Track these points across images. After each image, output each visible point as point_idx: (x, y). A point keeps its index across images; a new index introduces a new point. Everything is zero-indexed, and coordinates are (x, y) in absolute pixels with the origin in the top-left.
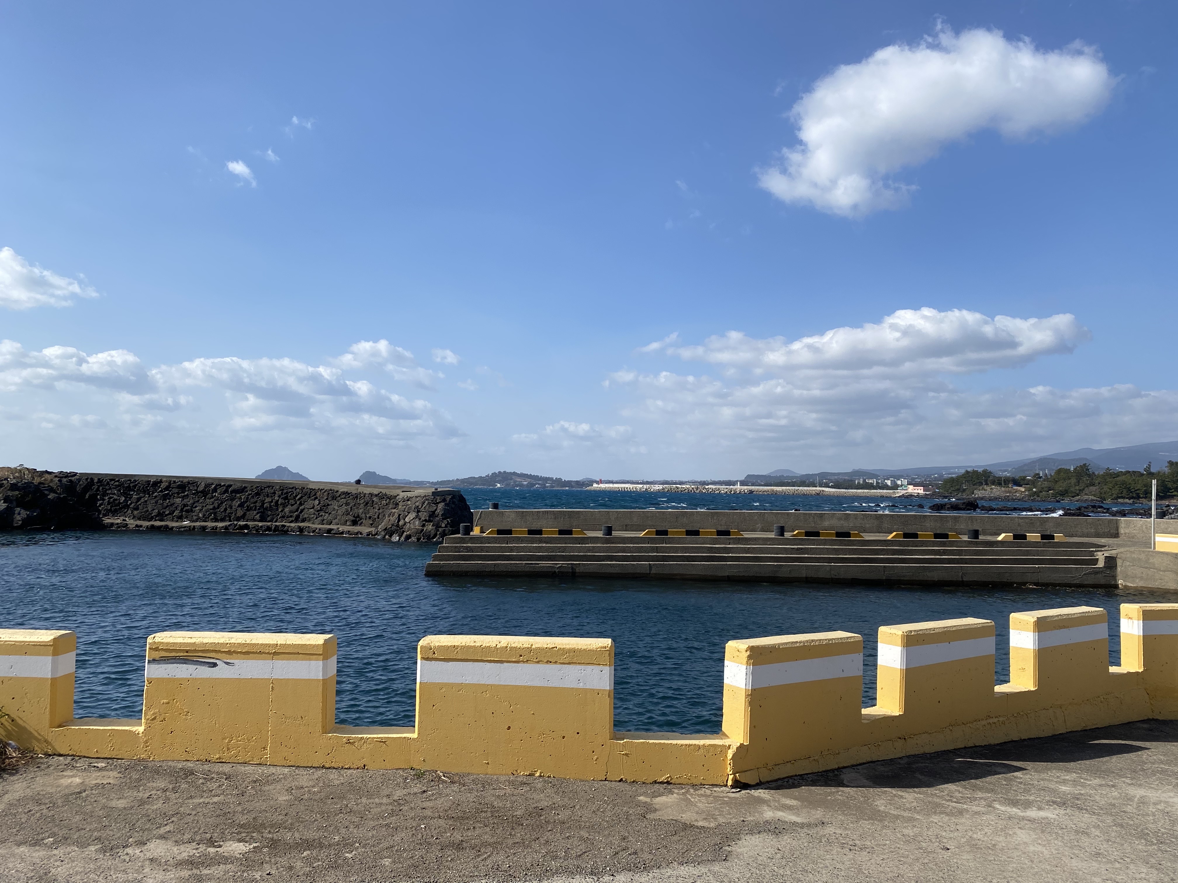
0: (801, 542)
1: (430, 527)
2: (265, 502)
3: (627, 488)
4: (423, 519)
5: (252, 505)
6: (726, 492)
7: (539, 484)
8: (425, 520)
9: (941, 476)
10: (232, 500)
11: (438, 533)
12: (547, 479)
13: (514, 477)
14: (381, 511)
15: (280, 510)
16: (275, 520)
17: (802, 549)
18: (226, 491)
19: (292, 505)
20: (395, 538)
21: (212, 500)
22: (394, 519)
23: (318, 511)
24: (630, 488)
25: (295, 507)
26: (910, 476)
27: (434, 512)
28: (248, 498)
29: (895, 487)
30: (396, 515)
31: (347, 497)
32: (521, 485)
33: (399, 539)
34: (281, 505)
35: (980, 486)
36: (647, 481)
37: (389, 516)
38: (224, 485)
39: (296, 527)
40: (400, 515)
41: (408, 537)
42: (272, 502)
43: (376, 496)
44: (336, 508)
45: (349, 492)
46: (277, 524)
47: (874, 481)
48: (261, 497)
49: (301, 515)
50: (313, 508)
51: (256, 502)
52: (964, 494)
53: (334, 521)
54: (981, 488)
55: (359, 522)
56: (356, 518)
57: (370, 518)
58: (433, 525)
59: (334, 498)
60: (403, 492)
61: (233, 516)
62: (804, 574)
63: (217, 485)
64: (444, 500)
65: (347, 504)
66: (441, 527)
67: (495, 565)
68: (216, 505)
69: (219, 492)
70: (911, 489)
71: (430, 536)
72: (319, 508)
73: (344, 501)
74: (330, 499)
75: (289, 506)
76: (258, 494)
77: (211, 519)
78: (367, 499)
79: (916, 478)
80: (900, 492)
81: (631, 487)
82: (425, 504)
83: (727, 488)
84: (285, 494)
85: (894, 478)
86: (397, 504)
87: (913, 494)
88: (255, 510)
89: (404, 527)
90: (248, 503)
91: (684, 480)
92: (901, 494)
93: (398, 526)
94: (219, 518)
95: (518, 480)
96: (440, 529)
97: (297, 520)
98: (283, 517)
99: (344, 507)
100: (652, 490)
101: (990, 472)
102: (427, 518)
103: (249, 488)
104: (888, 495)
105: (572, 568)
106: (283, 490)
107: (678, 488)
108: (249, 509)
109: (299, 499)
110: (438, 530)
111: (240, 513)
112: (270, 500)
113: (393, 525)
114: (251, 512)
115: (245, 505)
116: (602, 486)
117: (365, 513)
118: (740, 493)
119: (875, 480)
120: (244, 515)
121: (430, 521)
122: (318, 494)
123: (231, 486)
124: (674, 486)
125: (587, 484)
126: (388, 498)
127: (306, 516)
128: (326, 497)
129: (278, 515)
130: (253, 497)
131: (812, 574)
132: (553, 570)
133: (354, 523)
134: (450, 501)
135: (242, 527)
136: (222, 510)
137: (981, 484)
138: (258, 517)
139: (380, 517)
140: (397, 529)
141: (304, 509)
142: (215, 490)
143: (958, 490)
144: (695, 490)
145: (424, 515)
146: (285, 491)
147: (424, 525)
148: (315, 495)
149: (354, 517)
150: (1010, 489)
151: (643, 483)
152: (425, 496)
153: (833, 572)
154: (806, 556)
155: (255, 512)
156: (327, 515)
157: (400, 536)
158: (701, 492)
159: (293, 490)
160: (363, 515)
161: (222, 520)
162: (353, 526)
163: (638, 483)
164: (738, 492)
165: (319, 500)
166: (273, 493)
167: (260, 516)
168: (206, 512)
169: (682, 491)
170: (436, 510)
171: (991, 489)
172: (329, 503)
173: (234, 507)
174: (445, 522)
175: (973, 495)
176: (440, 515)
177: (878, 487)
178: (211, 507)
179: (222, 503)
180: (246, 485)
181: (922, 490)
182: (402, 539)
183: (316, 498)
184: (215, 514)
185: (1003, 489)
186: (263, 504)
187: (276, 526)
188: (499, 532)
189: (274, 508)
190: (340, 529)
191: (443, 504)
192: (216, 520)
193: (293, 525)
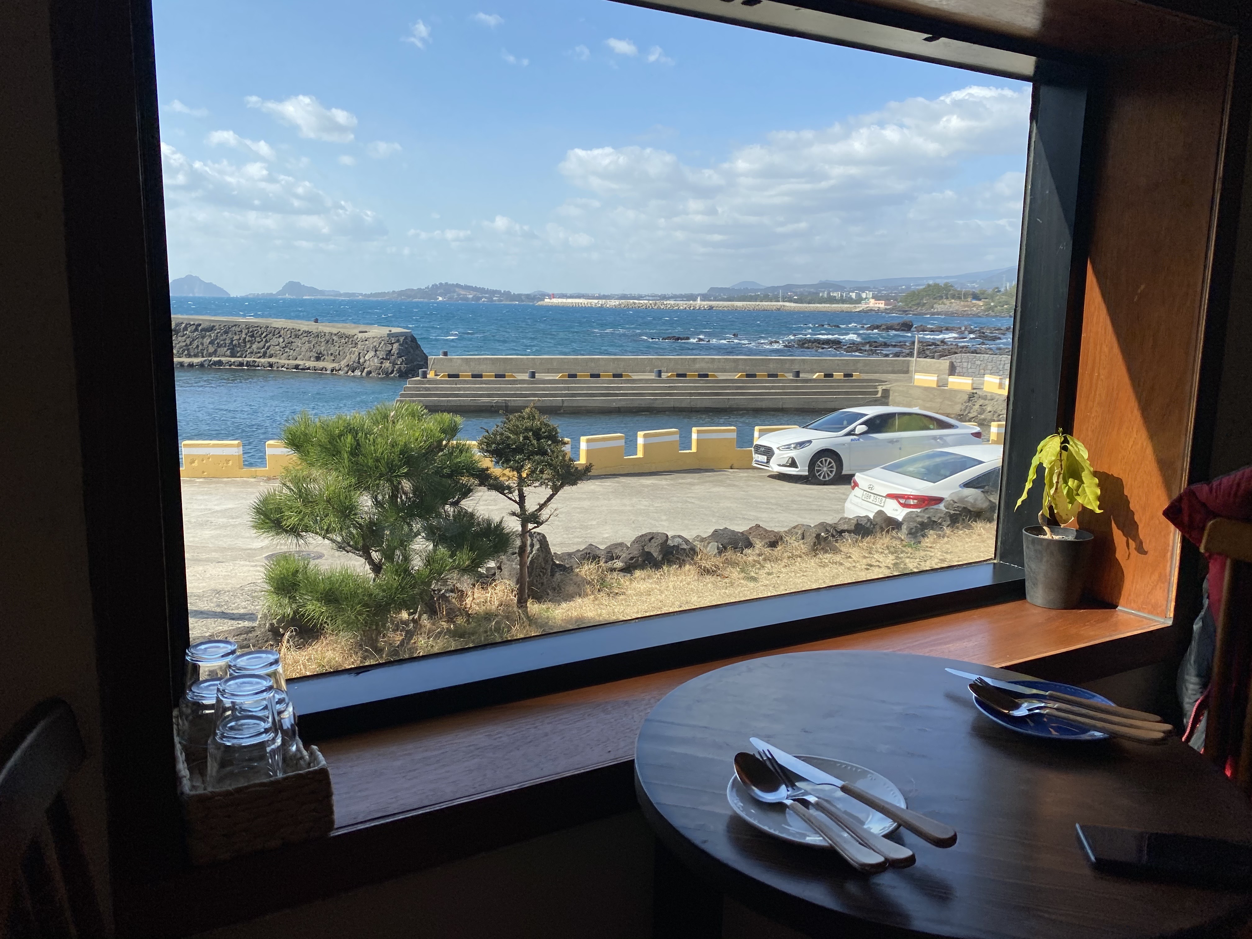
0: (673, 381)
1: (387, 364)
2: (234, 339)
3: (581, 303)
4: (381, 357)
5: (222, 342)
6: (686, 308)
7: (485, 297)
8: (383, 358)
9: (908, 287)
10: (203, 337)
11: (395, 369)
12: (494, 292)
13: (457, 290)
14: (341, 348)
15: (248, 347)
16: (244, 355)
17: (672, 386)
18: (196, 330)
19: (259, 342)
20: (358, 373)
21: (184, 337)
22: (354, 357)
23: (283, 348)
24: (584, 304)
25: (262, 344)
26: (877, 288)
27: (390, 351)
28: (217, 336)
29: (859, 300)
30: (357, 354)
31: (309, 335)
32: (467, 299)
33: (361, 374)
34: (248, 341)
35: (940, 300)
36: (604, 295)
37: (350, 354)
38: (194, 324)
39: (266, 362)
40: (359, 353)
41: (369, 373)
42: (240, 339)
43: (335, 335)
44: (300, 345)
45: (310, 331)
46: (249, 359)
47: (837, 294)
48: (230, 335)
49: (268, 351)
50: (278, 345)
51: (225, 340)
52: (923, 309)
53: (299, 358)
54: (940, 302)
55: (322, 358)
56: (319, 354)
57: (332, 354)
58: (390, 363)
59: (297, 336)
60: (360, 332)
61: (205, 352)
62: (671, 405)
63: (187, 324)
64: (398, 341)
65: (309, 342)
66: (397, 364)
67: (448, 401)
68: (188, 342)
69: (189, 330)
70: (873, 304)
71: (388, 372)
72: (284, 346)
73: (307, 339)
74: (293, 337)
75: (256, 343)
76: (226, 332)
77: (185, 355)
78: (327, 337)
79: (883, 290)
80: (862, 306)
81: (586, 303)
82: (382, 344)
83: (686, 304)
84: (251, 332)
85: (860, 291)
86: (356, 344)
87: (874, 309)
88: (225, 347)
89: (365, 364)
90: (218, 341)
91: (643, 293)
92: (861, 309)
93: (359, 362)
94: (192, 354)
95: (463, 292)
96: (397, 366)
97: (264, 355)
98: (252, 353)
99: (307, 345)
100: (608, 306)
101: (952, 286)
102: (385, 357)
103: (217, 327)
104: (849, 310)
105: (505, 403)
106: (248, 328)
107: (635, 303)
108: (219, 346)
109: (265, 337)
110: (395, 367)
111: (211, 349)
112: (238, 338)
113: (354, 362)
114: (222, 349)
115: (216, 342)
116: (555, 301)
117: (327, 350)
118: (699, 309)
119: (839, 293)
120: (216, 351)
121: (387, 359)
122: (282, 332)
123: (200, 325)
124: (631, 301)
125: (539, 298)
126: (347, 337)
127: (272, 352)
128: (289, 336)
129: (247, 351)
130: (222, 335)
131: (677, 405)
132: (491, 404)
133: (318, 359)
134: (403, 342)
135: (215, 363)
136: (194, 347)
137: (941, 297)
138: (228, 353)
139: (341, 353)
140: (358, 365)
141: (270, 346)
142: (185, 329)
143: (918, 304)
144: (653, 305)
145: (381, 354)
146: (251, 330)
147: (382, 363)
148: (279, 333)
149: (317, 353)
150: (969, 303)
151: (599, 298)
152: (381, 337)
153: (692, 403)
154: (675, 391)
155: (225, 349)
156: (292, 351)
157: (362, 372)
158: (659, 308)
159: (259, 328)
160: (325, 352)
161: (196, 356)
162: (317, 361)
163: (594, 298)
164: (697, 308)
165: (283, 338)
166: (240, 331)
167: (231, 352)
168: (180, 348)
169: (639, 307)
170: (392, 349)
171: (951, 303)
172: (293, 340)
173: (205, 344)
174: (400, 359)
175: (932, 310)
176: (395, 354)
177: (842, 301)
178: (184, 344)
179: (193, 340)
180: (215, 324)
181: (883, 304)
182: (364, 374)
183: (280, 336)
184: (188, 350)
185: (962, 303)
186: (232, 341)
187: (247, 361)
188: (450, 376)
189: (242, 344)
190: (306, 365)
191: (397, 344)
192: (189, 356)
193: (262, 360)
